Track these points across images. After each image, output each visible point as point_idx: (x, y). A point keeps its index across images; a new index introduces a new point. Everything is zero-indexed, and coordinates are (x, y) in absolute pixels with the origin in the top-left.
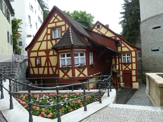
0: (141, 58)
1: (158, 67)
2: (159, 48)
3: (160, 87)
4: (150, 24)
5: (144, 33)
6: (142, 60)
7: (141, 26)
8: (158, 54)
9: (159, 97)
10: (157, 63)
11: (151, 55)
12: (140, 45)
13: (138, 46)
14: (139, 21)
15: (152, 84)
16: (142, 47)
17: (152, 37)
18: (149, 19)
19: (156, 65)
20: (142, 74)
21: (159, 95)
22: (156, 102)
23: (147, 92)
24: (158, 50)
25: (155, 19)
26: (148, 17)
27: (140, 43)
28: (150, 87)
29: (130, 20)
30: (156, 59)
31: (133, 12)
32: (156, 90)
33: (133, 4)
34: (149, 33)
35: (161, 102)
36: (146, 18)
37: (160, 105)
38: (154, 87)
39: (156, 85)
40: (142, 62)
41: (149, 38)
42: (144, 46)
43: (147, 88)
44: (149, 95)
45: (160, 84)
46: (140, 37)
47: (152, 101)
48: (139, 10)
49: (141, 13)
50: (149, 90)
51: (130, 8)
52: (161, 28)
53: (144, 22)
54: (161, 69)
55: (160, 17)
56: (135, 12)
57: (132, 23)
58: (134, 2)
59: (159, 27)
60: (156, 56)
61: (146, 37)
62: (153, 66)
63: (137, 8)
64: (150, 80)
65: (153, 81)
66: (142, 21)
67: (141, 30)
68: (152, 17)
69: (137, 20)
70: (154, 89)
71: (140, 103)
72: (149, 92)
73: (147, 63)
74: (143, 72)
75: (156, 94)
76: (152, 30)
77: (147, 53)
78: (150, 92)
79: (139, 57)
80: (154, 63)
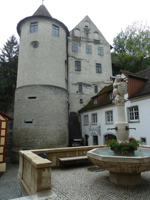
0: (11, 130)
1: (30, 142)
2: (33, 120)
3: (38, 169)
4: (26, 92)
5: (19, 100)
6: (12, 133)
7: (16, 92)
8: (31, 127)
9: (36, 181)
10: (29, 137)
11: (24, 127)
12: (12, 114)
13: (9, 115)
14: (14, 86)
15: (27, 165)
16: (14, 117)
17: (27, 107)
18: (26, 86)
19: (28, 139)
20: (11, 150)
21: (36, 179)
22: (32, 188)
23: (19, 176)
24: (31, 122)
25: (32, 88)
26: (25, 85)
27: (13, 111)
28: (24, 168)
29: (4, 83)
30: (28, 133)
31: (8, 74)
32: (32, 172)
33: (10, 65)
34: (24, 102)
35: (37, 187)
36: (23, 86)
37: (36, 191)
38: (29, 168)
39: (33, 166)
40: (12, 135)
41: (23, 107)
42: (17, 117)
43: (20, 170)
44: (21, 180)
45: (38, 165)
46: (14, 105)
47: (26, 188)
48: (16, 74)
49: (18, 78)
50: (23, 173)
51: (6, 68)
52: (37, 99)
53: (20, 89)
54: (33, 144)
55: (37, 88)
56: (11, 74)
57: (6, 86)
58: (12, 64)
59: (35, 98)
60: (29, 129)
61: (20, 106)
62: (25, 140)
63: (14, 71)
64: (25, 159)
65: (30, 161)
66: (17, 86)
67: (15, 96)
68: (29, 86)
69: (12, 84)
70: (29, 171)
71: (7, 192)
72: (22, 175)
73: (18, 137)
74: (13, 148)
75: (32, 178)
76: (27, 99)
77: (19, 125)
78: (24, 175)
79: (10, 129)
80: (26, 137)
